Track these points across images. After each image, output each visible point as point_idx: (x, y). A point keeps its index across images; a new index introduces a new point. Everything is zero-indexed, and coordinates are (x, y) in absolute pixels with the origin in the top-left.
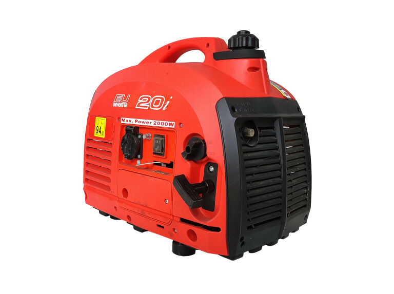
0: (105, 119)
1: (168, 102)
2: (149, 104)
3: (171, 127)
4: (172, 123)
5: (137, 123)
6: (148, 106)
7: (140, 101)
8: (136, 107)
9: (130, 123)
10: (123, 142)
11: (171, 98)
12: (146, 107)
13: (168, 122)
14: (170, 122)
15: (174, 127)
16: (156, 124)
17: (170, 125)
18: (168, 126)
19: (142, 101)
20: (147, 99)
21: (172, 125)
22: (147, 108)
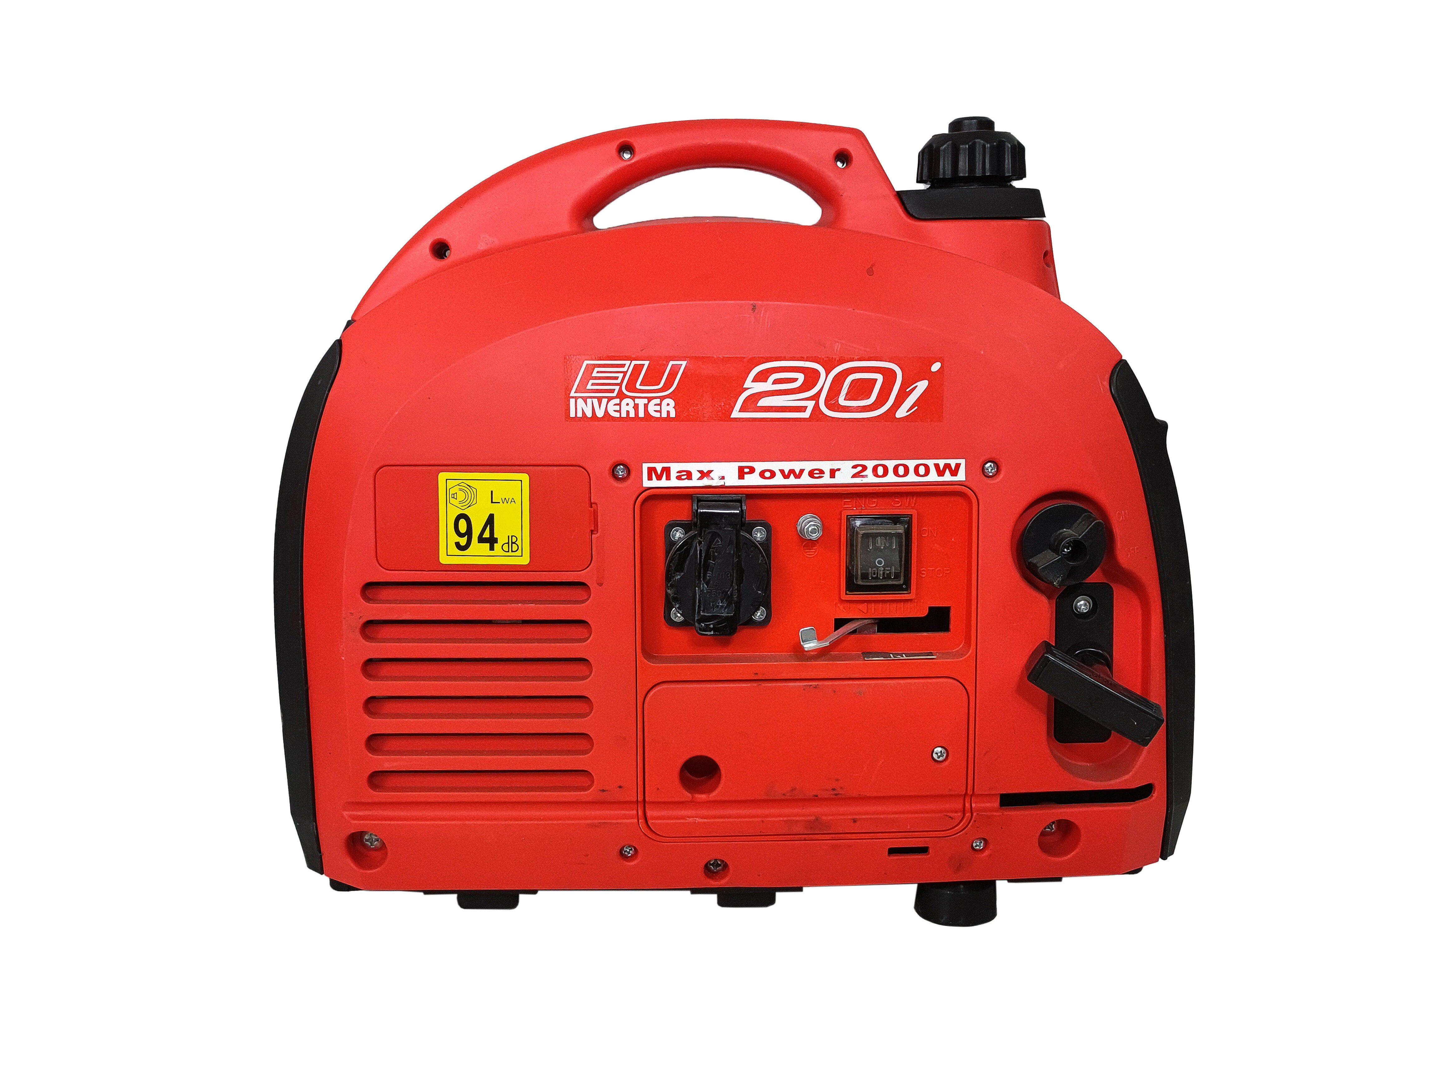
0: (525, 477)
1: (922, 386)
2: (816, 397)
3: (947, 477)
4: (953, 462)
5: (753, 480)
6: (811, 404)
7: (753, 387)
8: (736, 414)
9: (705, 482)
10: (679, 568)
11: (936, 367)
12: (803, 409)
13: (931, 463)
14: (942, 463)
15: (961, 476)
16: (869, 472)
17: (941, 473)
18: (933, 477)
19: (767, 386)
20: (801, 377)
21: (954, 473)
22: (806, 415)
